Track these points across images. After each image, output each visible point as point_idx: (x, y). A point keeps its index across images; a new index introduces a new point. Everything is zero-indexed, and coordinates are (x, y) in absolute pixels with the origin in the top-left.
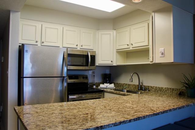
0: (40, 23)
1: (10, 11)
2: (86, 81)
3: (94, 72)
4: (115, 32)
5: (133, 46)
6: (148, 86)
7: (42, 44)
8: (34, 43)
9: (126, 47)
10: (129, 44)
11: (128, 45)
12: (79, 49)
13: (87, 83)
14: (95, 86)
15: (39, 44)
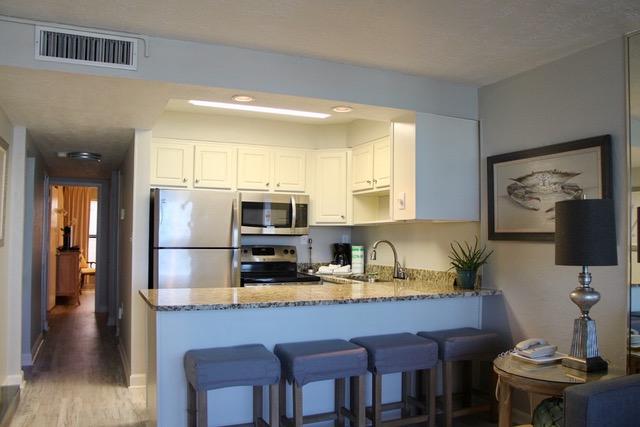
0: (192, 144)
1: (134, 130)
2: (292, 260)
3: (310, 241)
4: (350, 152)
5: (378, 185)
6: (413, 270)
7: (196, 185)
8: (179, 182)
9: (368, 186)
10: (371, 180)
11: (369, 182)
12: (271, 192)
13: (295, 264)
14: (311, 271)
15: (189, 184)
